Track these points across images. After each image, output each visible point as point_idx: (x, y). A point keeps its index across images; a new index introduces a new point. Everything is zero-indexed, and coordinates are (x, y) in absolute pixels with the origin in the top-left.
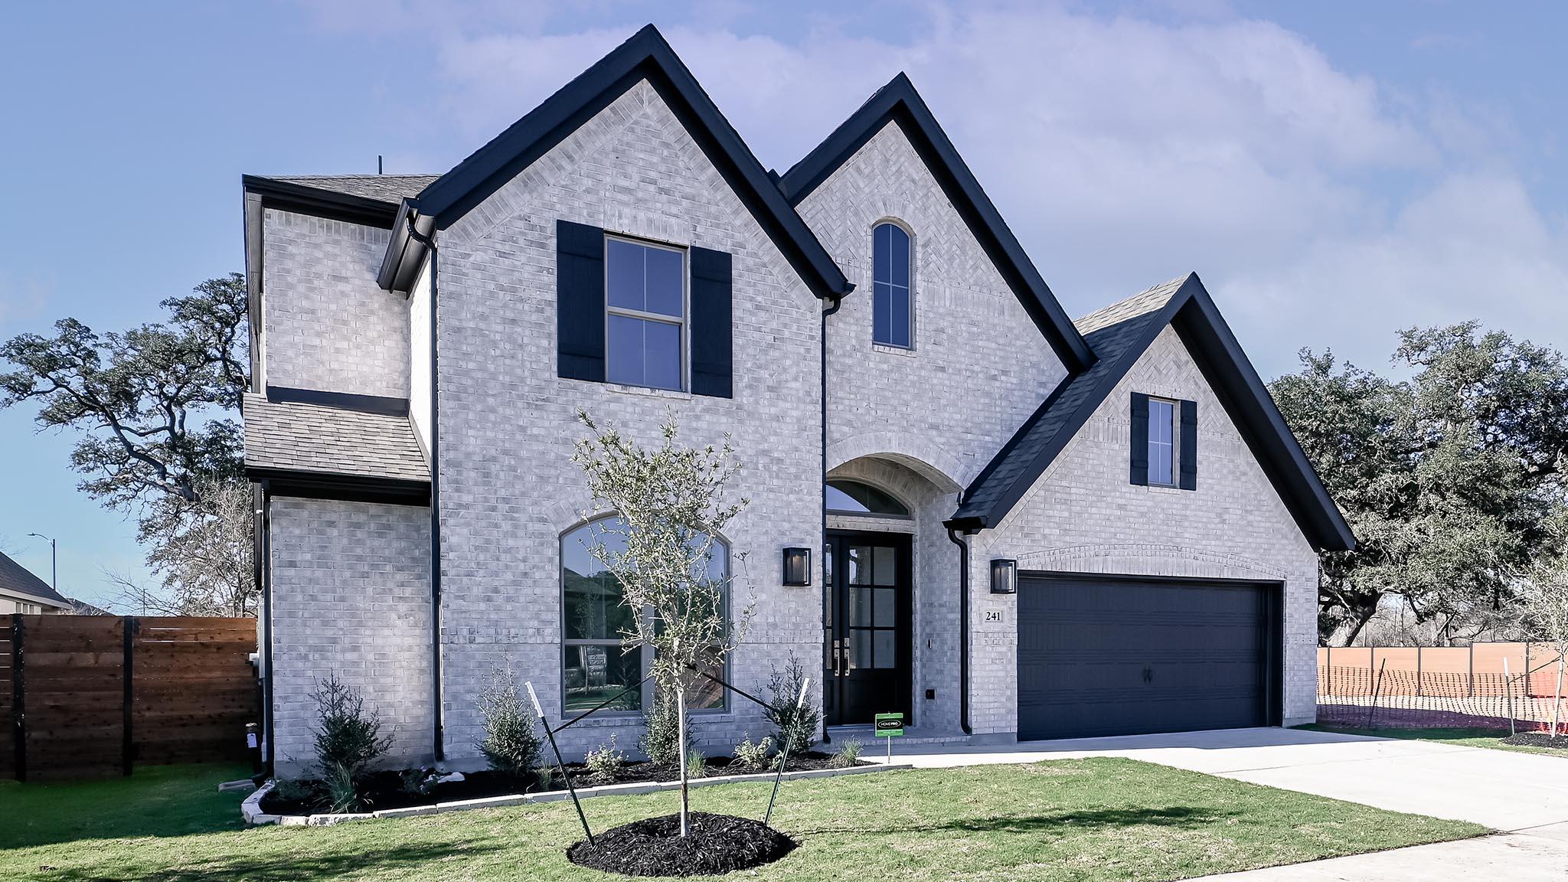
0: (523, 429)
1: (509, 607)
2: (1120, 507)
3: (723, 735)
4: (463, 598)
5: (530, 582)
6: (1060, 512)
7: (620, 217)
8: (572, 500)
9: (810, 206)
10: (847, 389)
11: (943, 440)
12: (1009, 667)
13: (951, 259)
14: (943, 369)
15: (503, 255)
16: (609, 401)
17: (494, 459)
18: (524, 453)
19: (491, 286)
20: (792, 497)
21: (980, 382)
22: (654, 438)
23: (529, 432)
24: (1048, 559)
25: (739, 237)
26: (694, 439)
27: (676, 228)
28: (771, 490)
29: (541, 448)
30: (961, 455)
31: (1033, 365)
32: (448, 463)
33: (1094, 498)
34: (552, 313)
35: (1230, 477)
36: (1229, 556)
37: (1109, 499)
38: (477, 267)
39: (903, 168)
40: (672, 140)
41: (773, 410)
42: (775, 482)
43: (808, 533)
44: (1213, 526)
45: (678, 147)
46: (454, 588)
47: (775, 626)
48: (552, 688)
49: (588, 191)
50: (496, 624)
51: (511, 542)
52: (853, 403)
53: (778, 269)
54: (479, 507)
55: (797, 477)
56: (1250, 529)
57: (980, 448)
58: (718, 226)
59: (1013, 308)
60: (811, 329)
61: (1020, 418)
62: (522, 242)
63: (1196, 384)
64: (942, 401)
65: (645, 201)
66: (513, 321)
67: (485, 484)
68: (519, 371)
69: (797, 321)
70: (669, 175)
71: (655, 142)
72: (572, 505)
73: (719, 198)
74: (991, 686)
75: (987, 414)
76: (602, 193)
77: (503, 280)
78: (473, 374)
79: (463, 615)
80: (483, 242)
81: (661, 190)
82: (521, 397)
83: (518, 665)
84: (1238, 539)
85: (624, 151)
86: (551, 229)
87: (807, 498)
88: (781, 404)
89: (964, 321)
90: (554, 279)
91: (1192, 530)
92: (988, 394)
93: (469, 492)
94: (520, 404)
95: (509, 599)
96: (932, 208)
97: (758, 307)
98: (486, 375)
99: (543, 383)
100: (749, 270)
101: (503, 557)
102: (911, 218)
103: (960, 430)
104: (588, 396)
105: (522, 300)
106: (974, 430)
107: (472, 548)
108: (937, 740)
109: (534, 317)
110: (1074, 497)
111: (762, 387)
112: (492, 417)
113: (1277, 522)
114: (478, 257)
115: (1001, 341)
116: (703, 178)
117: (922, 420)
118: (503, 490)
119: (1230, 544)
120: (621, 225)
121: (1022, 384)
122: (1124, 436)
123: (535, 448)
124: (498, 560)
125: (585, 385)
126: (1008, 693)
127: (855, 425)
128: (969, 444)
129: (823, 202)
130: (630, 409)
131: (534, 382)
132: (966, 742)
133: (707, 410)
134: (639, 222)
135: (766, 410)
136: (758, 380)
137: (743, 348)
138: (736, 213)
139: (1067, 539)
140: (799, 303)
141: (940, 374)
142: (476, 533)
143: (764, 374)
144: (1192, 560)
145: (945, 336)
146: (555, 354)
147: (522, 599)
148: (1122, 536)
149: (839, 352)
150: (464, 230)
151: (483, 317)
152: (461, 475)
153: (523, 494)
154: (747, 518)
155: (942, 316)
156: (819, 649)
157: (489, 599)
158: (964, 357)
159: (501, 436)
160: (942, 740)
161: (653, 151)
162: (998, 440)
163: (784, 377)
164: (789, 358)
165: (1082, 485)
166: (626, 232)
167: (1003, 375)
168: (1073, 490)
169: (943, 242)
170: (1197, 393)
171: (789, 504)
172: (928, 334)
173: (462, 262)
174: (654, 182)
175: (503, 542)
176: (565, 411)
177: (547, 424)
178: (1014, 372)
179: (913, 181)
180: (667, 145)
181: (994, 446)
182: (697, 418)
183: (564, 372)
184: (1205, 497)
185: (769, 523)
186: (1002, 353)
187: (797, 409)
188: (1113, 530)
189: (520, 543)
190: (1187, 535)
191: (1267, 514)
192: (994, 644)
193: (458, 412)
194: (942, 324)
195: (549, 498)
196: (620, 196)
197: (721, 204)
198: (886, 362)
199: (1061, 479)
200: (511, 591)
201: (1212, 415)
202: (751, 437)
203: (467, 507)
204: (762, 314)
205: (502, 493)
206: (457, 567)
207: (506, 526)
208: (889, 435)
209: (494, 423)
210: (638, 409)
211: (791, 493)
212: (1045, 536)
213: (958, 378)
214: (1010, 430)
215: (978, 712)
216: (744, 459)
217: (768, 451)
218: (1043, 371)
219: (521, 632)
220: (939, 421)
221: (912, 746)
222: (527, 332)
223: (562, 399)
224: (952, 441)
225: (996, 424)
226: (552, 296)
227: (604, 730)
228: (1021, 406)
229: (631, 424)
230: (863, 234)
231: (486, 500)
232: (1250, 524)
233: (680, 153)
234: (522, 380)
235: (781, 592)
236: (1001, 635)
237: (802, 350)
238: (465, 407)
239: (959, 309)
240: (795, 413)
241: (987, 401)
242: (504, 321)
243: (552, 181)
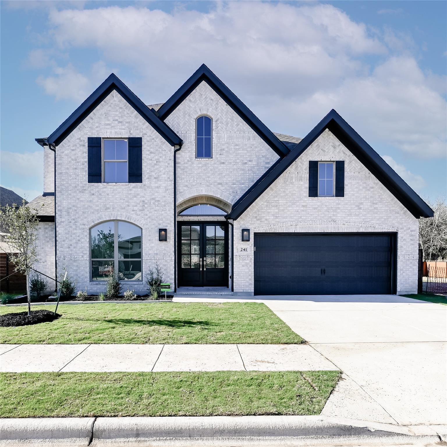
0: (78, 199)
1: (75, 250)
2: (303, 206)
3: (139, 288)
4: (62, 247)
5: (80, 242)
6: (274, 210)
7: (106, 133)
8: (92, 218)
9: (172, 117)
10: (186, 175)
11: (223, 188)
12: (250, 268)
13: (227, 124)
14: (223, 163)
15: (73, 150)
16: (103, 188)
17: (70, 208)
18: (79, 206)
19: (70, 160)
20: (163, 212)
21: (239, 165)
22: (117, 198)
23: (80, 200)
24: (268, 228)
25: (144, 132)
26: (130, 197)
27: (124, 133)
28: (156, 211)
29: (83, 204)
30: (231, 193)
31: (263, 157)
32: (59, 210)
33: (290, 204)
34: (86, 165)
35: (364, 190)
36: (363, 223)
37: (298, 204)
38: (67, 155)
39: (208, 96)
40: (123, 106)
41: (156, 185)
42: (157, 208)
43: (168, 224)
44: (354, 211)
45: (125, 108)
46: (60, 245)
47: (157, 254)
48: (86, 273)
49: (97, 127)
50: (71, 254)
51: (75, 231)
52: (188, 179)
53: (158, 139)
54: (67, 222)
55: (165, 206)
56: (376, 211)
57: (239, 189)
58: (137, 129)
59: (254, 137)
60: (170, 157)
61: (257, 177)
62: (78, 146)
63: (344, 153)
64: (223, 175)
65: (114, 126)
66: (76, 168)
67: (68, 215)
68: (77, 183)
69: (165, 155)
70: (122, 117)
71: (118, 108)
72: (92, 219)
73: (138, 121)
74: (242, 275)
75: (242, 177)
76: (101, 127)
77: (73, 157)
78: (65, 185)
79: (62, 252)
80: (67, 148)
81: (119, 122)
82: (78, 190)
83: (77, 266)
84: (368, 215)
85: (108, 113)
86: (86, 140)
87: (168, 212)
88: (159, 183)
89: (233, 144)
90: (87, 154)
91: (342, 213)
92: (243, 170)
93: (64, 218)
94: (78, 192)
95: (74, 247)
96: (220, 107)
97: (151, 153)
98: (68, 185)
99: (84, 185)
100: (148, 141)
101: (73, 235)
102: (210, 113)
103: (231, 184)
104: (97, 187)
105: (78, 162)
106: (237, 183)
107: (65, 233)
108: (219, 293)
109: (82, 167)
110: (280, 204)
111: (153, 178)
112: (70, 196)
113: (392, 207)
114: (66, 152)
115: (249, 150)
116: (133, 115)
117: (215, 182)
118: (73, 217)
119: (364, 218)
120: (107, 135)
121: (258, 164)
122: (305, 179)
123: (82, 204)
124: (71, 236)
125: (96, 184)
126: (250, 277)
127: (189, 186)
128: (234, 189)
129: (177, 114)
130: (109, 190)
131: (82, 185)
132: (231, 294)
133: (134, 187)
134: (112, 133)
135: (153, 185)
136: (151, 176)
137: (145, 166)
138: (144, 124)
139: (277, 220)
140: (165, 149)
141: (222, 165)
142: (66, 229)
143: (153, 174)
144: (342, 225)
145: (224, 151)
146: (87, 176)
147: (78, 247)
148: (304, 218)
149: (183, 163)
150: (63, 145)
151: (68, 169)
152: (62, 213)
153: (79, 217)
154: (147, 220)
155: (223, 145)
156: (173, 261)
157: (69, 248)
158: (233, 158)
159: (72, 201)
160: (221, 293)
161: (117, 111)
162: (247, 186)
163: (160, 174)
164: (162, 167)
165: (285, 199)
166: (109, 137)
167: (249, 162)
168: (280, 202)
169: (224, 118)
170: (345, 157)
171: (162, 215)
172: (217, 152)
173: (62, 154)
174: (117, 120)
175: (73, 232)
176: (90, 192)
177: (85, 197)
178: (255, 160)
179: (212, 100)
180: (121, 108)
181: (246, 188)
182: (131, 190)
183: (90, 181)
184: (350, 199)
185: (155, 221)
186: (249, 154)
187: (165, 183)
188: (300, 215)
189: (78, 231)
190: (338, 215)
191: (386, 204)
192: (243, 260)
193: (61, 196)
194: (223, 147)
195: (86, 218)
196: (106, 127)
197: (139, 122)
198: (200, 163)
199: (274, 197)
200: (75, 245)
201: (354, 165)
202: (148, 194)
203: (63, 222)
204: (153, 155)
205: (73, 218)
206: (61, 239)
207: (74, 227)
208: (202, 188)
209: (70, 198)
210: (112, 190)
211: (163, 211)
212: (266, 220)
213: (230, 165)
214: (253, 181)
215: (236, 284)
216: (146, 201)
217: (154, 198)
218: (268, 158)
219: (78, 257)
220: (222, 182)
221: (209, 295)
222: (80, 171)
223: (89, 189)
224: (228, 188)
225: (246, 180)
226: (87, 160)
227: (102, 286)
228: (257, 172)
229: (110, 194)
230: (192, 122)
231: (68, 220)
232: (375, 208)
233: (125, 110)
234: (78, 185)
235: (159, 243)
236: (246, 256)
237: (167, 164)
238: (63, 194)
239: (230, 141)
240: (164, 185)
241: (242, 172)
242: (73, 169)
243: (86, 127)
